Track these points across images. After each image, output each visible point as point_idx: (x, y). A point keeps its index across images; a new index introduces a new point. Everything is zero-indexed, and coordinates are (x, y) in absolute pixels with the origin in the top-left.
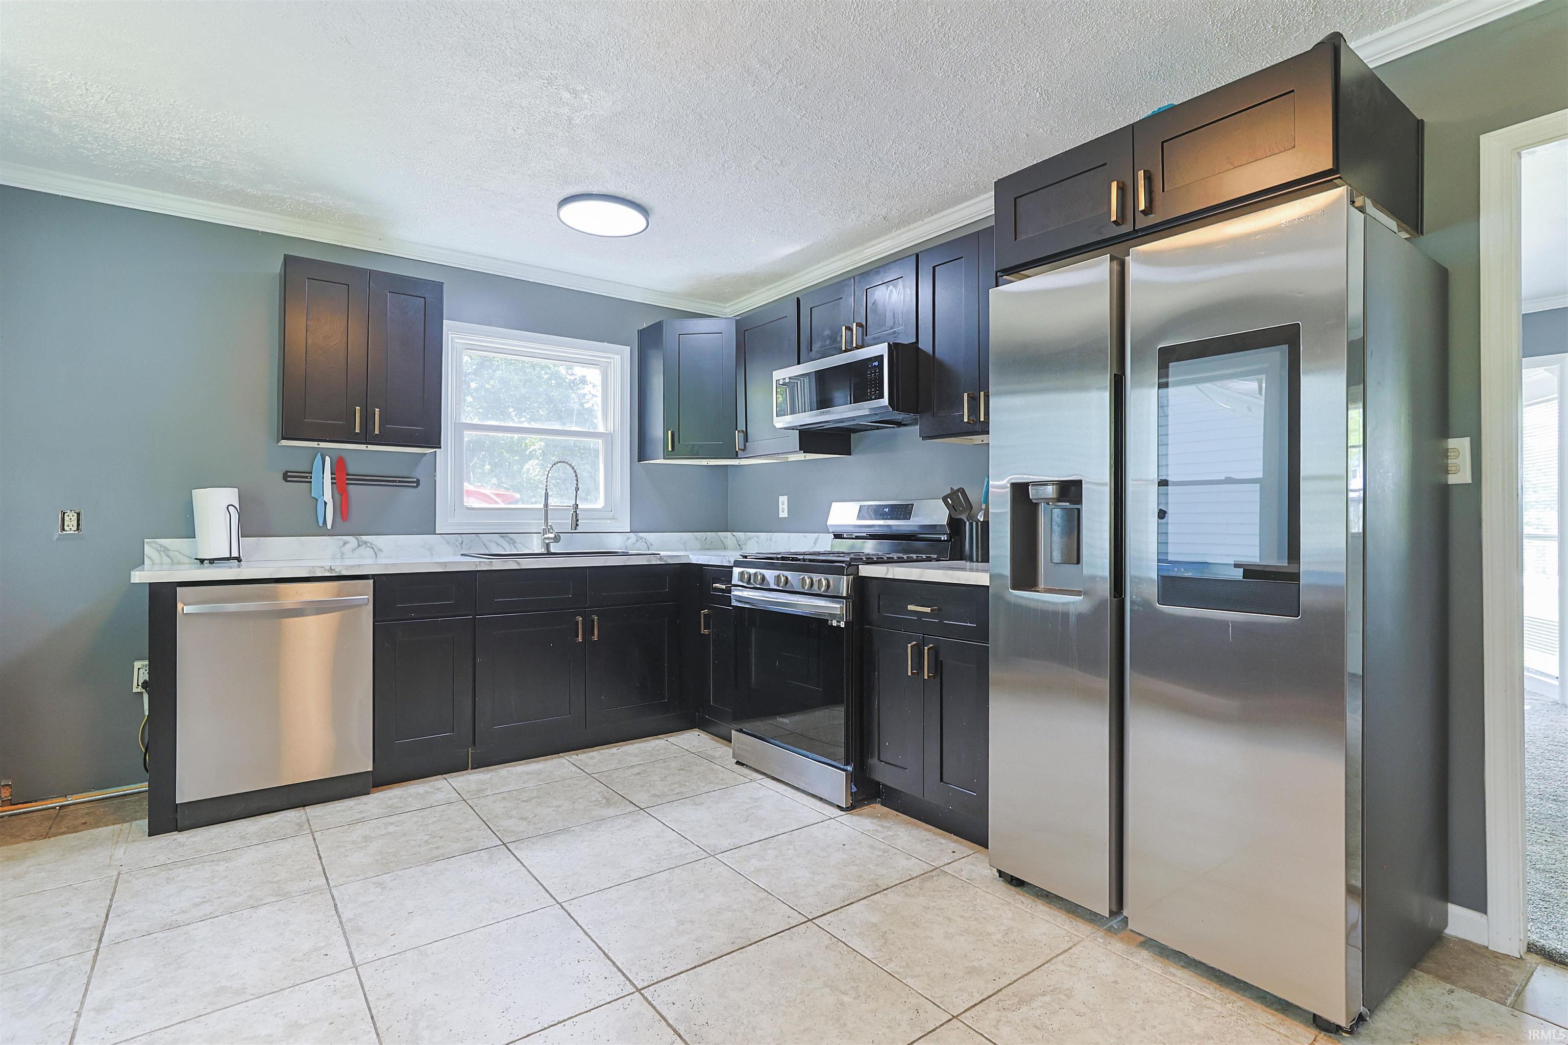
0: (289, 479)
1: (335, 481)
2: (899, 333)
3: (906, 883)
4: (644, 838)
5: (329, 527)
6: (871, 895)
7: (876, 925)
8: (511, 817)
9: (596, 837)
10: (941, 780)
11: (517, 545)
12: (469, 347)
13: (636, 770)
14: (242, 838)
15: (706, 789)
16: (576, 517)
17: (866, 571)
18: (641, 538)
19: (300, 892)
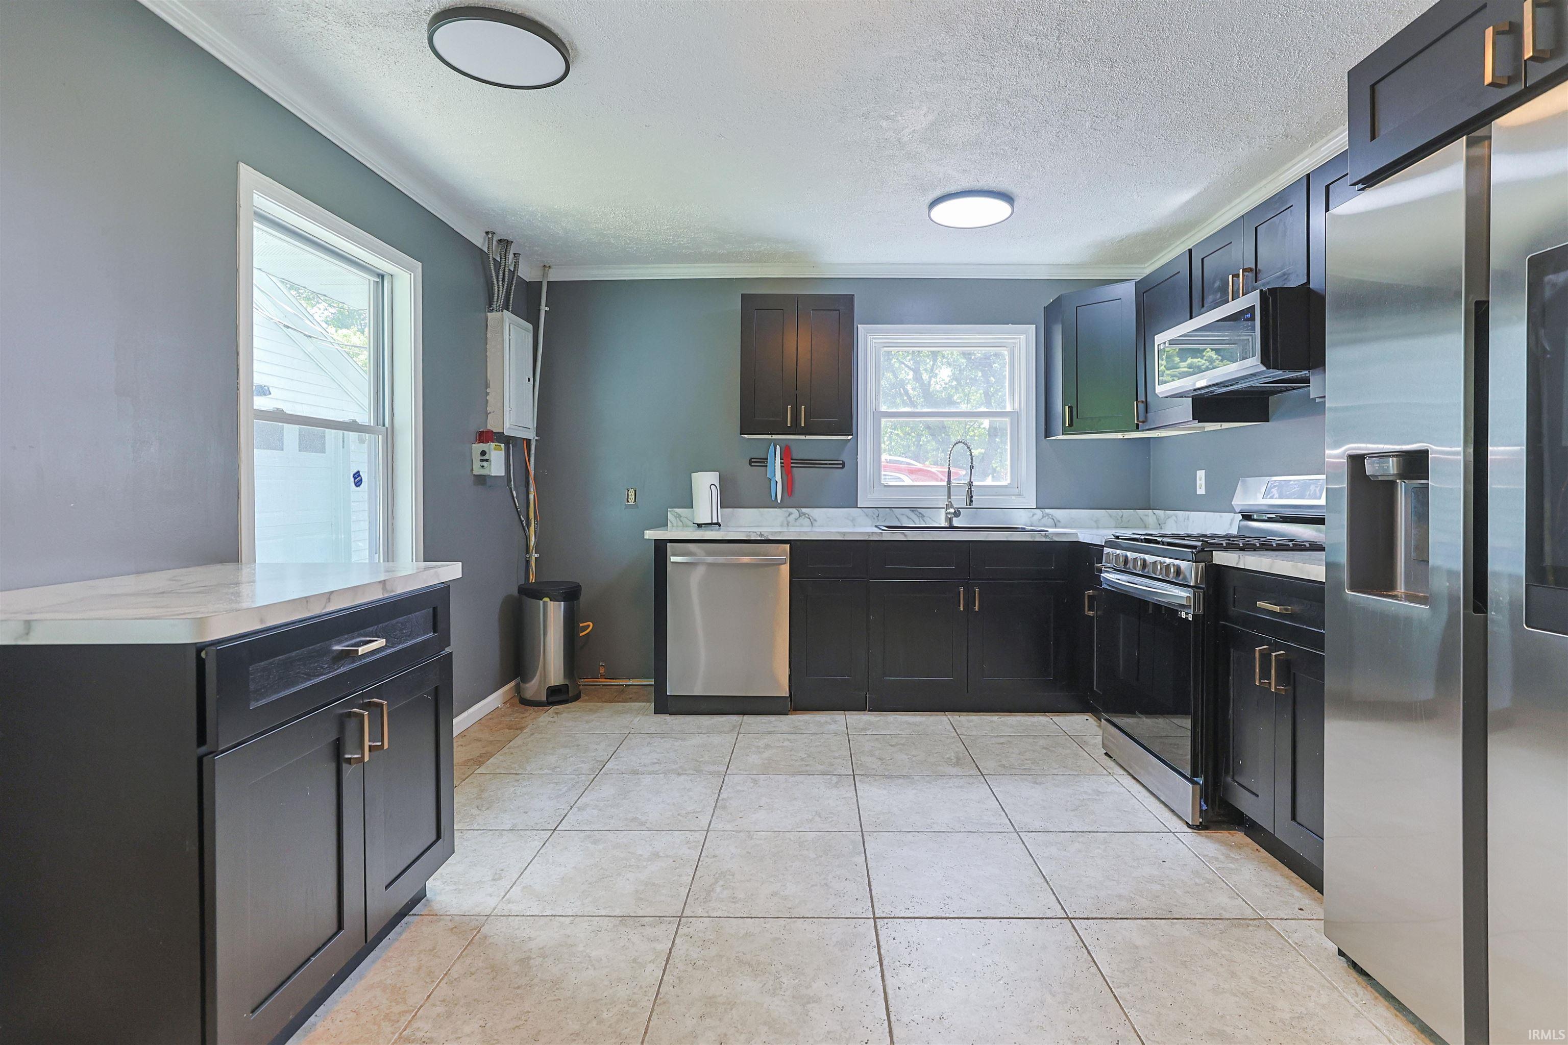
0: (753, 464)
1: (782, 465)
2: (1289, 274)
3: (1208, 921)
4: (967, 800)
5: (779, 501)
6: (1156, 919)
7: (1137, 948)
8: (872, 756)
9: (927, 788)
10: (1294, 818)
11: (925, 519)
12: (887, 345)
13: (1002, 740)
14: (699, 728)
15: (1055, 772)
16: (971, 493)
17: (1221, 558)
18: (1048, 515)
19: (709, 772)
